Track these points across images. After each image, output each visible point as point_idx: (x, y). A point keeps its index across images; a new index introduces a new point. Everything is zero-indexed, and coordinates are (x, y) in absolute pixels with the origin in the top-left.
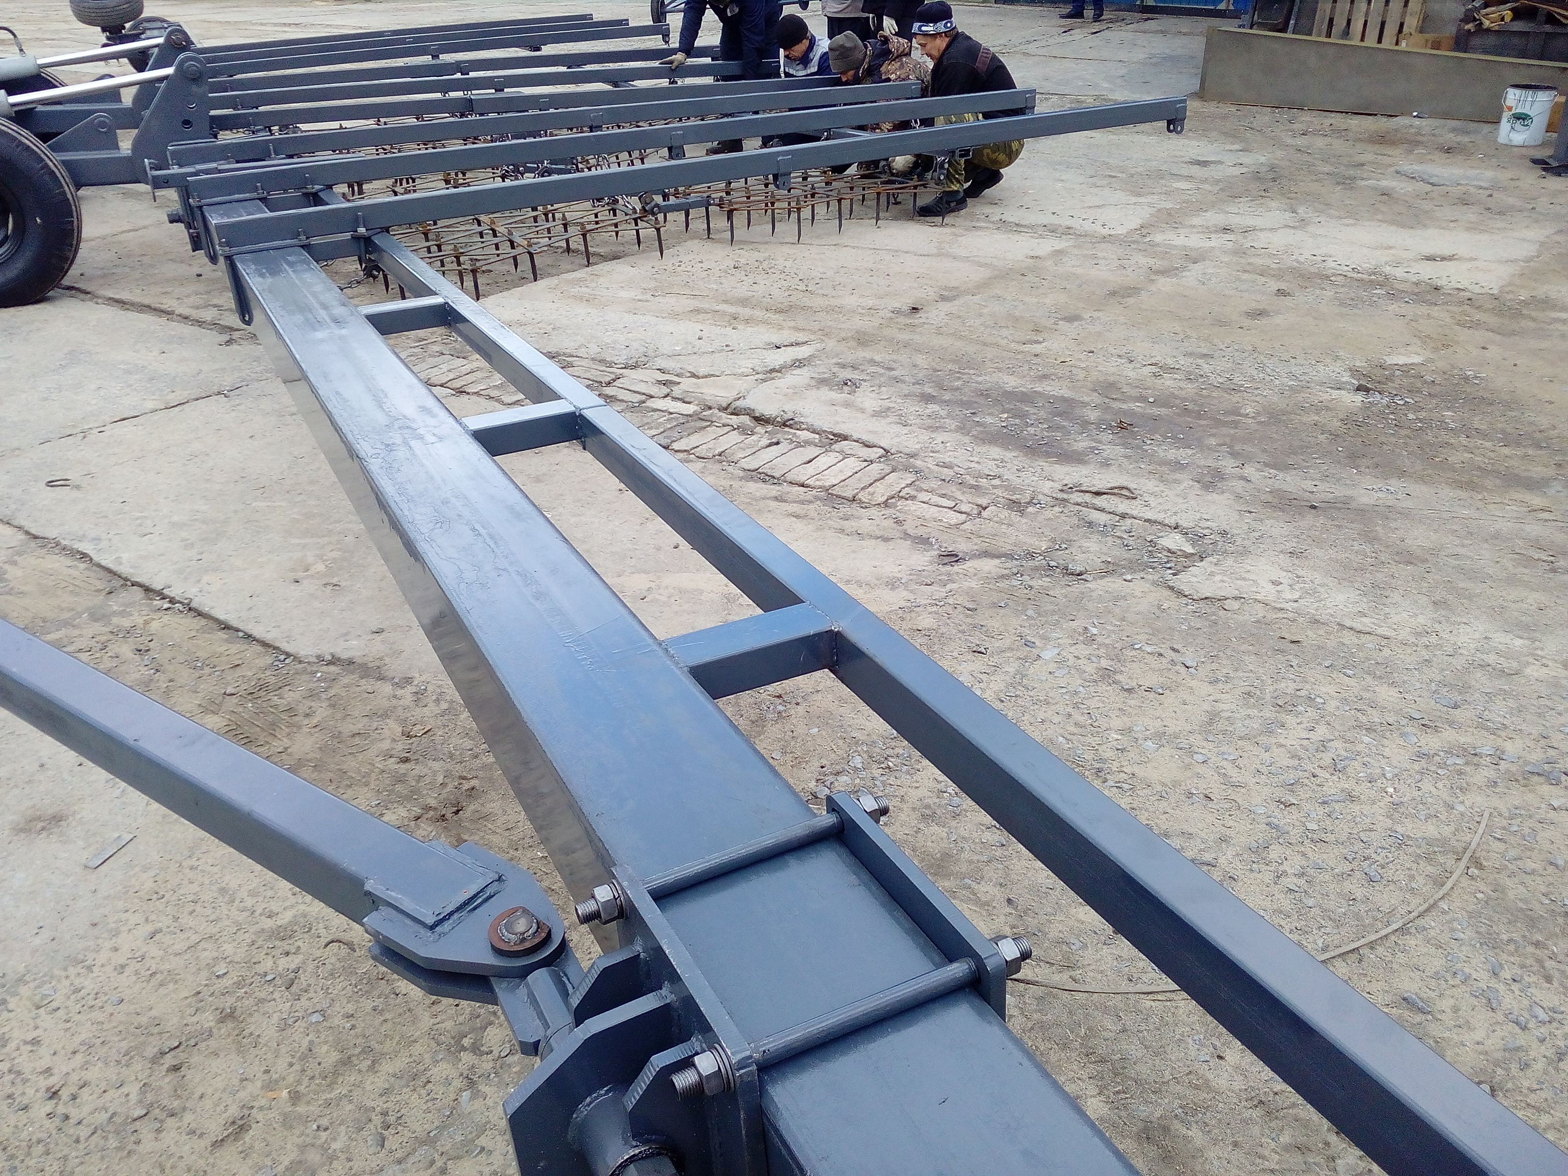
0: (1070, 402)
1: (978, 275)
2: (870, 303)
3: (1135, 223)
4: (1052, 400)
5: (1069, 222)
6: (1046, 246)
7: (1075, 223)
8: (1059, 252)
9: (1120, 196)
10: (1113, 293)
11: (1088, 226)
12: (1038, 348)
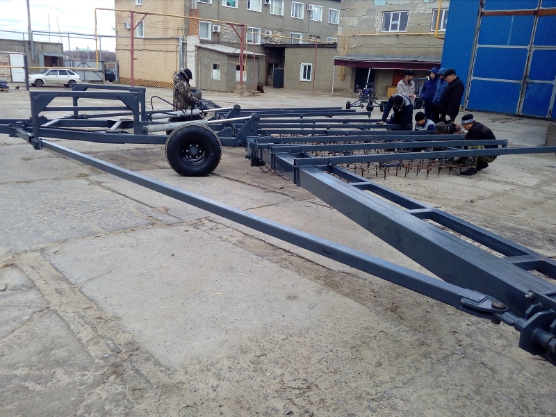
0: (532, 232)
1: (489, 194)
2: (457, 198)
3: (535, 183)
4: (525, 231)
5: (513, 181)
6: (508, 187)
7: (515, 181)
8: (512, 189)
9: (527, 174)
10: (535, 203)
11: (519, 183)
12: (516, 216)
